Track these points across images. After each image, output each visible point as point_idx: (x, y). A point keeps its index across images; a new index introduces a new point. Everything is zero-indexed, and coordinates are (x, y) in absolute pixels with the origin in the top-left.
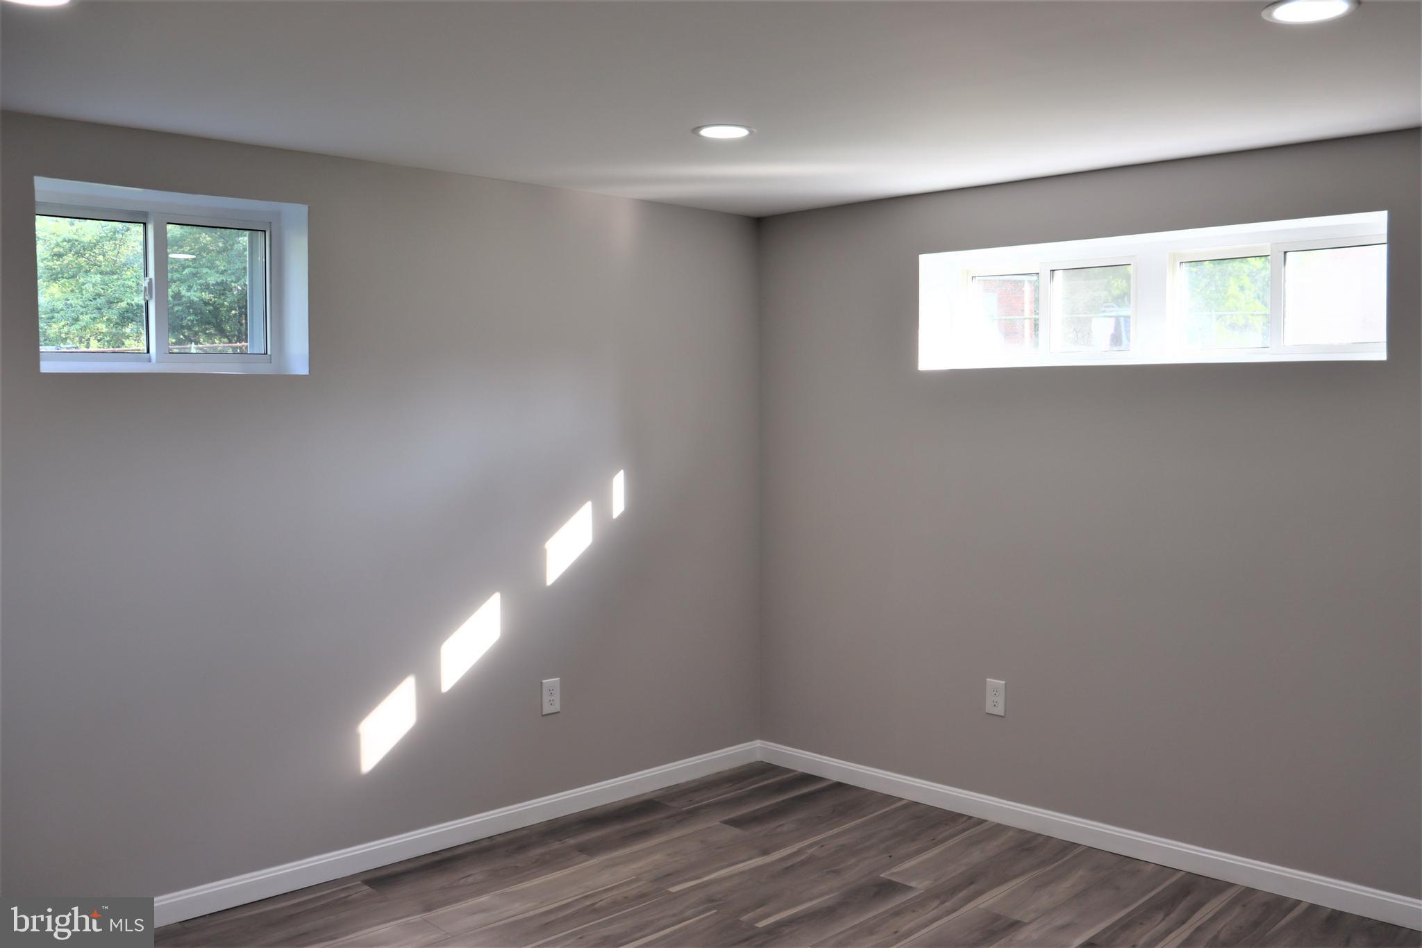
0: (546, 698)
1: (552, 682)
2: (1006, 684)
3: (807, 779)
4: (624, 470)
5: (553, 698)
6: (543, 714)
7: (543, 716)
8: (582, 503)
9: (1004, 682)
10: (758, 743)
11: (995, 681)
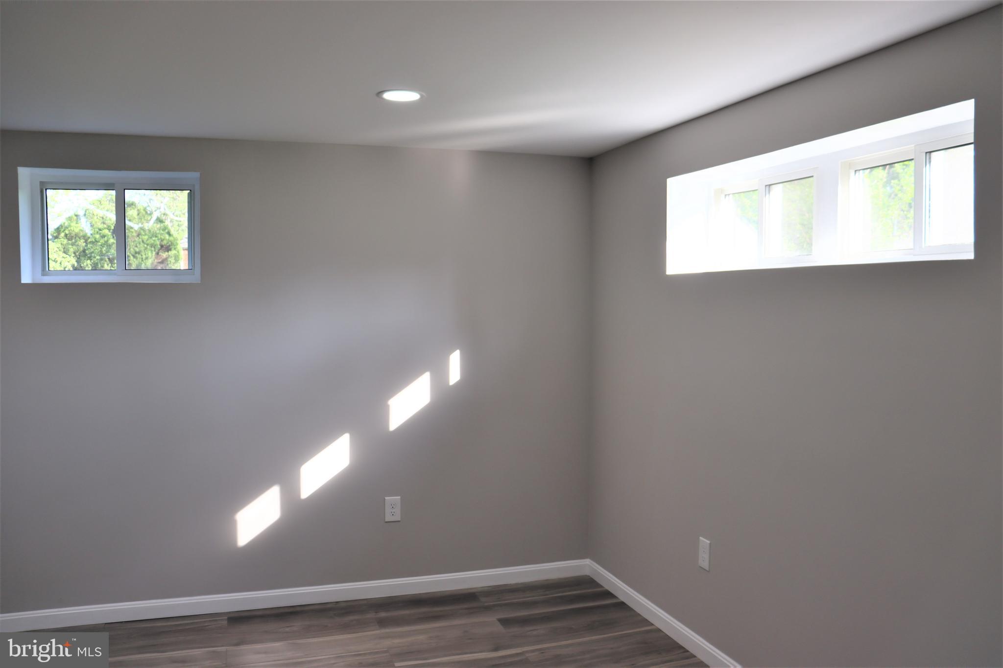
0: (388, 510)
1: (392, 500)
2: (710, 544)
3: (608, 594)
4: (460, 350)
5: (394, 510)
6: (386, 521)
7: (386, 522)
8: (421, 373)
9: (709, 542)
10: (588, 561)
11: (705, 540)
